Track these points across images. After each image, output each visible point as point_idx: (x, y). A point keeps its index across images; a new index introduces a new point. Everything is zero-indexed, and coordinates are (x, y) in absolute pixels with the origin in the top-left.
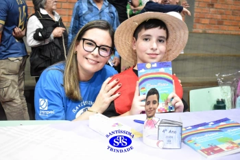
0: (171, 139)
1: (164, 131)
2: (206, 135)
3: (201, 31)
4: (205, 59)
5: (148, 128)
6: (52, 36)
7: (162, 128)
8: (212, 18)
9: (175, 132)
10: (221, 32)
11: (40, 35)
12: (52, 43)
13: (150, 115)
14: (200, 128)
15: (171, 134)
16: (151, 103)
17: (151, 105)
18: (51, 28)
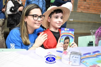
0: (76, 61)
1: (72, 57)
2: (91, 59)
3: (80, 11)
4: (82, 23)
5: (64, 55)
6: (18, 10)
7: (72, 56)
8: (85, 6)
9: (78, 58)
10: (88, 12)
11: (13, 9)
12: (18, 13)
13: (65, 49)
14: (87, 55)
15: (76, 59)
16: (66, 43)
17: (66, 44)
18: (18, 7)
